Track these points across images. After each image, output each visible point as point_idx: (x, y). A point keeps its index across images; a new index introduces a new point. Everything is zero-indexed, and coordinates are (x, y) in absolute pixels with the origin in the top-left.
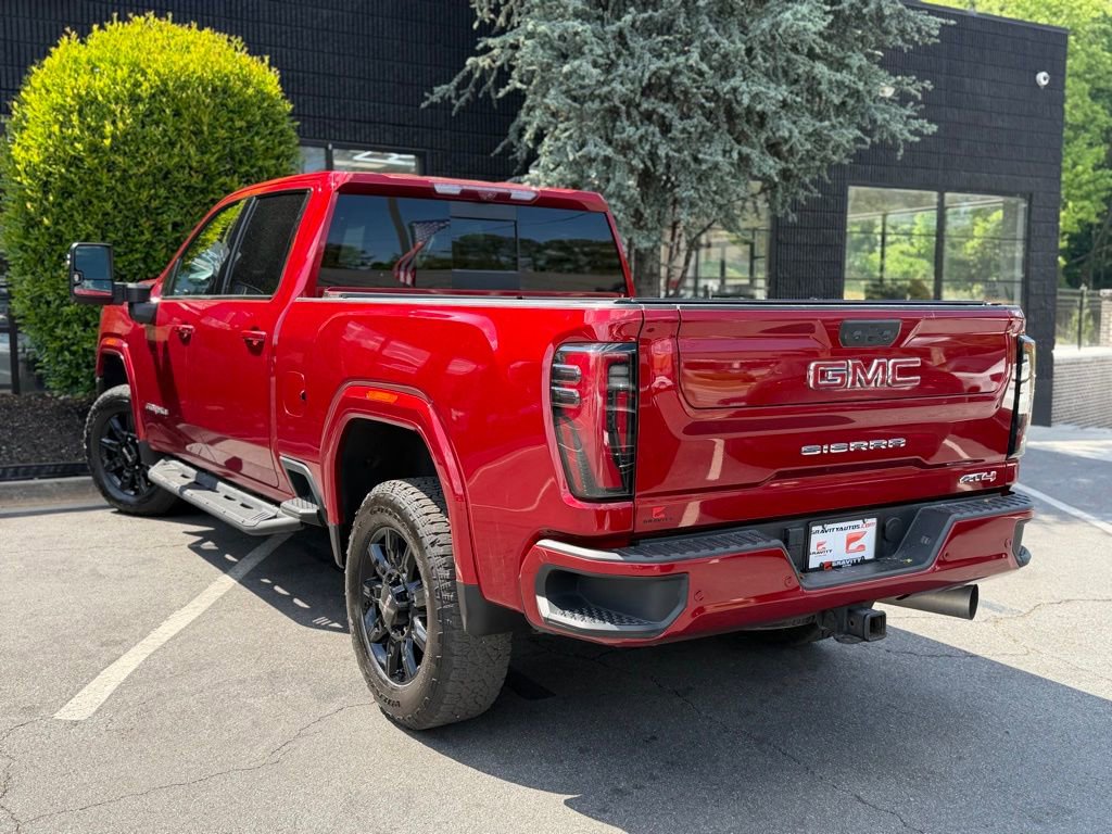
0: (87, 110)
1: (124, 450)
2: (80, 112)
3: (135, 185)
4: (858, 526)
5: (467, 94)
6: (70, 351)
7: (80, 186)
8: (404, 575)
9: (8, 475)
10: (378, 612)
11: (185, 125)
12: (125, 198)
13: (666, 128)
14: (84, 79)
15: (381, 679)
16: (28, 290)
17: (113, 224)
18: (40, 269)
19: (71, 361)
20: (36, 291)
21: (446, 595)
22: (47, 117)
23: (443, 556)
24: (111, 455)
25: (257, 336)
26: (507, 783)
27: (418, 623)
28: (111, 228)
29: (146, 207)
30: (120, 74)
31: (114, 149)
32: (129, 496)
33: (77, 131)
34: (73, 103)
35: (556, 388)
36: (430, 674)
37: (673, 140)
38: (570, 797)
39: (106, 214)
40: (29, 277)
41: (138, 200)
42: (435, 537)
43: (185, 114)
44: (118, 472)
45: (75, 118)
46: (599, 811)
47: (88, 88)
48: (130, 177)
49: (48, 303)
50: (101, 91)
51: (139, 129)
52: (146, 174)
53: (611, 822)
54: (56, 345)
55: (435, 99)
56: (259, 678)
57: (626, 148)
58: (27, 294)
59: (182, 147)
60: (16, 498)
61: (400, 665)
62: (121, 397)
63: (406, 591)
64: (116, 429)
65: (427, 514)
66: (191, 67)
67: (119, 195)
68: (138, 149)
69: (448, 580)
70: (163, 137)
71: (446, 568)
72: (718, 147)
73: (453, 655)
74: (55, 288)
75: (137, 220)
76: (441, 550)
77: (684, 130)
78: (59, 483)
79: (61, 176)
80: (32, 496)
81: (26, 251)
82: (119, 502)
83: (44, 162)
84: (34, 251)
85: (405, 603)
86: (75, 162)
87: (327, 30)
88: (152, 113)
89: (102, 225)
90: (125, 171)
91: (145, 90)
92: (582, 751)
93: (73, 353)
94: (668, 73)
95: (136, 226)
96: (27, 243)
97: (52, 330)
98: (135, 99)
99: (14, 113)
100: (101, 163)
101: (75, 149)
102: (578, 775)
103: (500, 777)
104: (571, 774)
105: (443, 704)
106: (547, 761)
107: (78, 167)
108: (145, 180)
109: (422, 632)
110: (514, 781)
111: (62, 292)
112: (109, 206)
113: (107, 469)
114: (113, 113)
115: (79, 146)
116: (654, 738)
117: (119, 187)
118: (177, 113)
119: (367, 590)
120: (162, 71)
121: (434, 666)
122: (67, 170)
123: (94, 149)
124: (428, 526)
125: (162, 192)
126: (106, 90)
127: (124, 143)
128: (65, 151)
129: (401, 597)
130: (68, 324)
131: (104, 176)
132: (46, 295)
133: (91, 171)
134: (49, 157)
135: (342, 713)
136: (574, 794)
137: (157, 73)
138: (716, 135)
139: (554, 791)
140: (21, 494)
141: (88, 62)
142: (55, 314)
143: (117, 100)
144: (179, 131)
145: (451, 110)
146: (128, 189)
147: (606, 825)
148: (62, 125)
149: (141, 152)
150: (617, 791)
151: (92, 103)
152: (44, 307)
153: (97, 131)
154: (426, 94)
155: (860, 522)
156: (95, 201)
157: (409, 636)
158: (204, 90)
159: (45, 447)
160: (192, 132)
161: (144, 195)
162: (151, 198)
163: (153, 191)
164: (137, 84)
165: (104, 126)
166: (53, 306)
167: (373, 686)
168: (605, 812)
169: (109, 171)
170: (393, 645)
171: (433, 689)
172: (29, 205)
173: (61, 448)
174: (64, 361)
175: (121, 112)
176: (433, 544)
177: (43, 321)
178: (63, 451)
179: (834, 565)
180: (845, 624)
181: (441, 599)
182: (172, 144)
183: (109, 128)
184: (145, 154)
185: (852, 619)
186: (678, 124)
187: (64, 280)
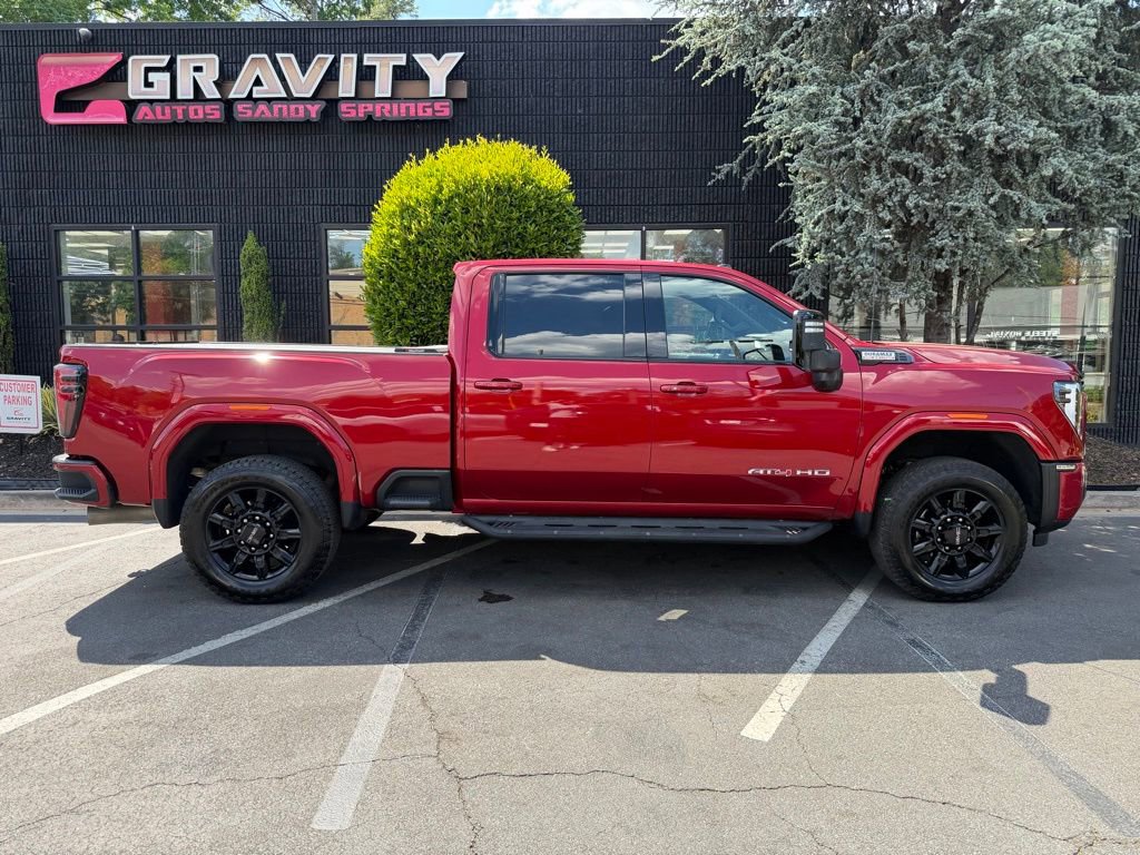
2: (401, 217)
5: (753, 170)
13: (917, 176)
34: (399, 209)
37: (925, 188)
43: (471, 210)
47: (409, 196)
48: (429, 263)
55: (720, 176)
57: (877, 201)
72: (977, 192)
77: (935, 178)
87: (645, 132)
90: (426, 258)
91: (444, 193)
94: (909, 121)
98: (438, 202)
100: (410, 253)
107: (398, 258)
115: (397, 242)
118: (465, 211)
122: (390, 261)
138: (977, 180)
143: (425, 204)
145: (740, 186)
151: (409, 208)
153: (408, 230)
154: (713, 174)
160: (476, 223)
164: (440, 191)
165: (412, 225)
175: (425, 214)
182: (459, 234)
183: (415, 226)
186: (928, 172)
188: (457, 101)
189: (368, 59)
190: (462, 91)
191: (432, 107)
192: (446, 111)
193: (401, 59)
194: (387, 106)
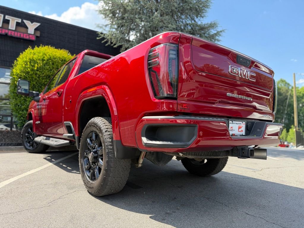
0: (32, 62)
1: (31, 136)
2: (30, 62)
3: (42, 79)
4: (240, 124)
6: (23, 117)
7: (28, 78)
8: (97, 146)
9: (3, 145)
10: (88, 159)
11: (55, 66)
12: (39, 81)
14: (32, 55)
15: (88, 181)
16: (14, 103)
17: (36, 87)
18: (17, 97)
19: (23, 119)
20: (16, 103)
21: (110, 147)
22: (22, 63)
23: (109, 135)
24: (28, 138)
25: (61, 91)
26: (129, 212)
27: (100, 160)
28: (35, 88)
29: (44, 84)
30: (40, 55)
31: (37, 70)
32: (31, 148)
33: (29, 66)
34: (28, 60)
35: (150, 62)
36: (104, 175)
38: (151, 215)
39: (34, 85)
40: (14, 99)
41: (42, 82)
42: (106, 129)
43: (55, 64)
44: (29, 143)
45: (29, 63)
46: (162, 220)
47: (33, 57)
48: (41, 77)
49: (19, 106)
50: (36, 58)
51: (44, 66)
52: (44, 76)
53: (167, 223)
54: (20, 115)
56: (52, 184)
58: (13, 103)
59: (53, 71)
60: (3, 150)
61: (94, 176)
62: (31, 123)
63: (97, 150)
64: (30, 131)
65: (104, 123)
66: (57, 55)
67: (37, 81)
68: (43, 71)
69: (111, 142)
70: (49, 68)
71: (110, 139)
73: (111, 167)
74: (20, 102)
75: (41, 86)
76: (109, 133)
78: (16, 147)
79: (24, 76)
80: (8, 150)
81: (14, 93)
82: (29, 150)
83: (20, 72)
84: (16, 93)
85: (97, 155)
86: (28, 73)
88: (47, 63)
89: (33, 87)
90: (39, 75)
91: (46, 58)
92: (153, 202)
93: (24, 118)
95: (41, 88)
96: (14, 91)
97: (19, 112)
98: (43, 60)
99: (15, 63)
100: (34, 73)
101: (28, 70)
102: (153, 209)
103: (126, 210)
104: (150, 209)
105: (107, 185)
106: (142, 205)
107: (28, 74)
108: (44, 77)
109: (101, 162)
110: (132, 211)
111: (22, 103)
112: (35, 83)
113: (26, 141)
114: (38, 63)
115: (29, 69)
116: (175, 198)
117: (38, 79)
118: (53, 64)
119: (85, 154)
120: (50, 54)
121: (105, 172)
122: (26, 74)
123: (32, 70)
124: (105, 127)
125: (48, 80)
126: (37, 58)
127: (40, 69)
128: (25, 70)
129: (95, 152)
130: (23, 111)
131: (34, 76)
132: (18, 104)
133: (31, 75)
134: (22, 72)
135: (75, 192)
136: (152, 214)
137: (49, 55)
139: (145, 214)
140: (5, 149)
141: (33, 53)
142: (20, 108)
143: (39, 60)
144: (53, 68)
146: (40, 79)
147: (165, 224)
148: (26, 65)
149: (44, 71)
150: (167, 213)
151: (33, 60)
152: (17, 106)
153: (34, 66)
155: (241, 123)
156: (32, 82)
157: (97, 165)
158: (60, 59)
159: (14, 140)
160: (56, 68)
161: (44, 81)
162: (45, 81)
163: (46, 80)
164: (44, 57)
165: (35, 65)
166: (20, 106)
167: (85, 183)
168: (164, 220)
169: (35, 75)
170: (92, 169)
171: (104, 180)
172: (15, 82)
173: (18, 140)
174: (21, 120)
175: (40, 63)
176: (106, 131)
177: (17, 110)
178: (19, 141)
179: (235, 135)
180: (241, 153)
181: (108, 149)
182: (51, 70)
183: (36, 65)
184: (45, 72)
185: (243, 152)
187: (23, 100)
188: (37, 37)
189: (7, 17)
190: (38, 34)
191: (29, 36)
192: (34, 38)
193: (20, 20)
194: (13, 32)
